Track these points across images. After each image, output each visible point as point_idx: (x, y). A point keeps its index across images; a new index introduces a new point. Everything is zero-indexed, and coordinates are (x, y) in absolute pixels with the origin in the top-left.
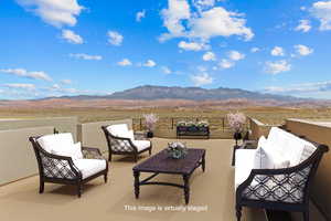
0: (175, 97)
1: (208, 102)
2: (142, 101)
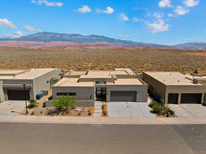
0: (64, 40)
1: (84, 44)
2: (42, 42)
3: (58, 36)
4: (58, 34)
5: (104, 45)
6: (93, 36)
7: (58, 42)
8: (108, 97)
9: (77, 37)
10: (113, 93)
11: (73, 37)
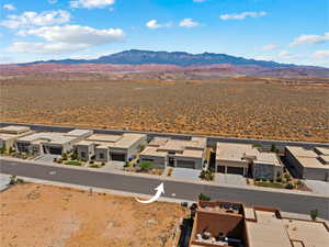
3: (153, 56)
4: (152, 52)
5: (224, 69)
6: (206, 53)
7: (153, 65)
8: (176, 164)
9: (182, 56)
10: (178, 162)
11: (175, 56)
